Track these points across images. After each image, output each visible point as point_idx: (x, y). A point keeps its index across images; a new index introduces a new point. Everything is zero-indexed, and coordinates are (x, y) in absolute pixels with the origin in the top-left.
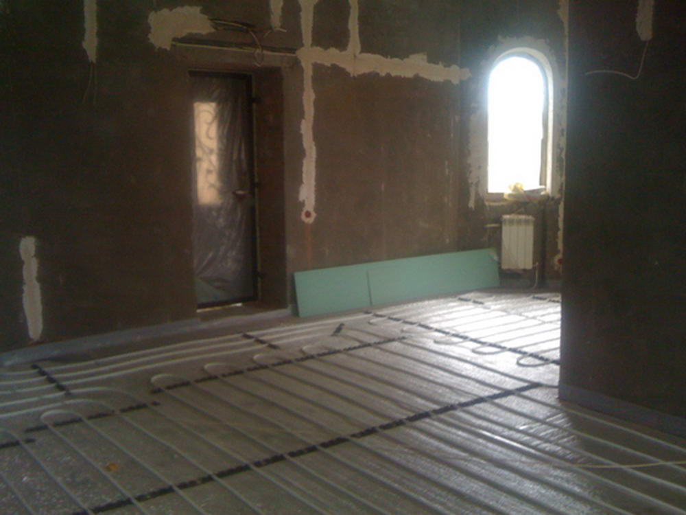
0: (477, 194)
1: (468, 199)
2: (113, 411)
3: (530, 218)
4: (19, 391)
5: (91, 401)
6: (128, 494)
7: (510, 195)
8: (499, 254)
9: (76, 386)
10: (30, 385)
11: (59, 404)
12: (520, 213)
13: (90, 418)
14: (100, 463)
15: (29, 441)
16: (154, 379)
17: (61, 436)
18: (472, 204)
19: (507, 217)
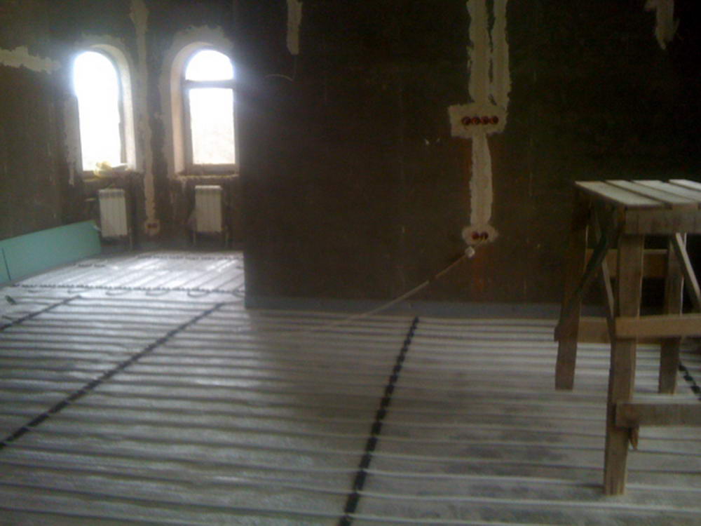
0: (75, 172)
1: (68, 177)
3: (122, 191)
7: (100, 172)
8: (99, 224)
12: (112, 188)
18: (71, 182)
19: (102, 191)
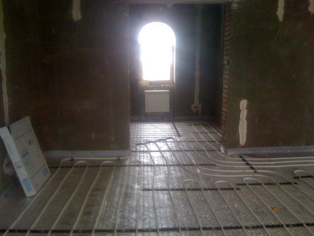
2: (276, 183)
4: (234, 166)
5: (265, 176)
6: (282, 223)
9: (260, 169)
10: (239, 165)
11: (252, 175)
13: (266, 184)
14: (269, 206)
15: (238, 189)
16: (295, 171)
17: (252, 190)
